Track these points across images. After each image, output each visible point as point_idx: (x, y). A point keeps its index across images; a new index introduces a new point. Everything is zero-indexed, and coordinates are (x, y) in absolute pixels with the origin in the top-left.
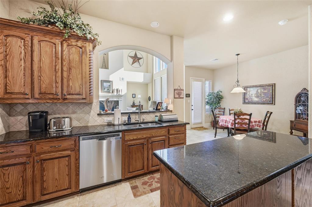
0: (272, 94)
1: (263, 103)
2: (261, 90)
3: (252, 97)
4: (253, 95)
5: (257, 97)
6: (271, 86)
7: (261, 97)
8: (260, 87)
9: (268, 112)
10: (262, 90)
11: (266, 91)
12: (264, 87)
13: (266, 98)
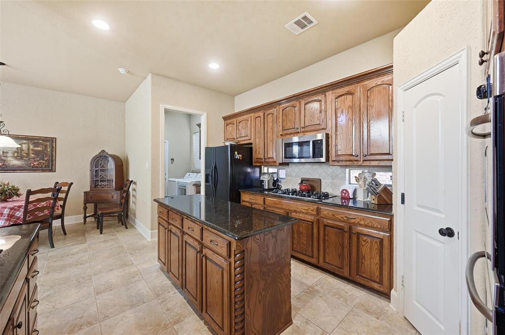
0: (52, 154)
1: (34, 169)
2: (29, 146)
3: (6, 156)
4: (10, 154)
5: (21, 158)
6: (50, 141)
7: (29, 159)
8: (26, 140)
9: (58, 183)
10: (31, 147)
11: (39, 149)
12: (36, 141)
13: (38, 161)
